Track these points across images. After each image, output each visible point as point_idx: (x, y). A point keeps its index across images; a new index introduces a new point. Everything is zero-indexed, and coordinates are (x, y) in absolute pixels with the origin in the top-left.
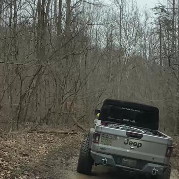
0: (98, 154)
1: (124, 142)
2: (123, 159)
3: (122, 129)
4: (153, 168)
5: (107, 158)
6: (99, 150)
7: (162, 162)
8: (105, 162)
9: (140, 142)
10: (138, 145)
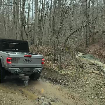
0: (12, 68)
1: (24, 61)
2: (24, 69)
3: (17, 54)
4: (38, 70)
5: (17, 70)
6: (12, 66)
7: (40, 66)
8: (17, 71)
9: (31, 59)
10: (30, 61)
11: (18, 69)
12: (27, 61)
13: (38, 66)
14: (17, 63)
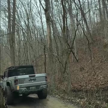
1: (29, 80)
4: (43, 87)
8: (24, 91)
9: (35, 78)
10: (35, 80)
11: (25, 88)
12: (32, 80)
13: (43, 84)
14: (23, 83)
